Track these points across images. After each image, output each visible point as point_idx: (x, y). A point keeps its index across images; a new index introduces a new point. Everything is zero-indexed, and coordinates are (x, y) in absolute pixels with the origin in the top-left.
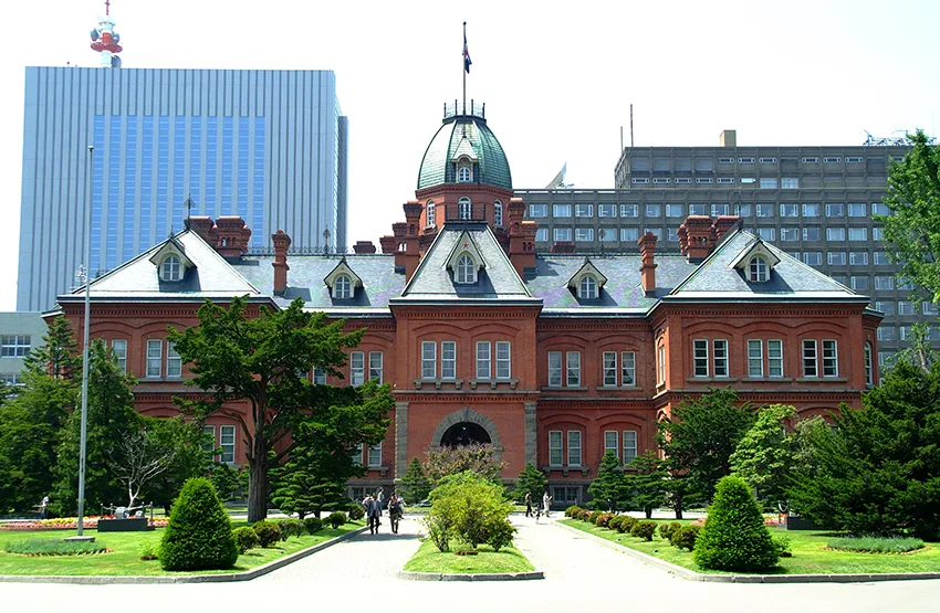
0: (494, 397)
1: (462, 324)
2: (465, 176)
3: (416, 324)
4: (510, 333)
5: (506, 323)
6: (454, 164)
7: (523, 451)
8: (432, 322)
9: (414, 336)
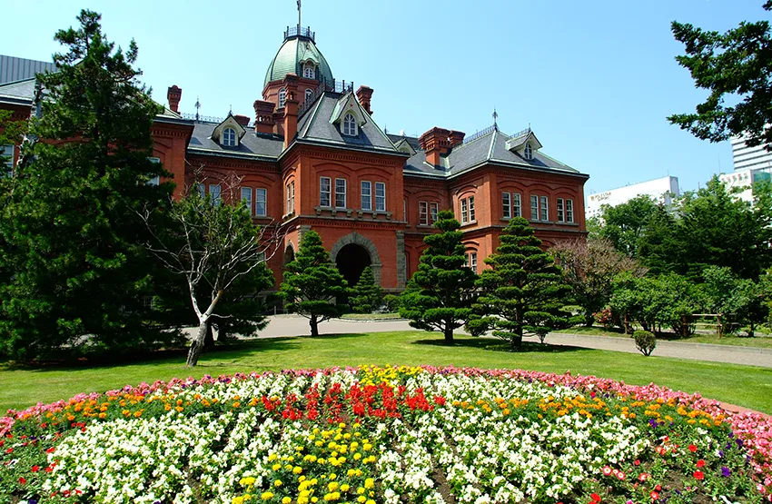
0: (376, 224)
1: (351, 166)
2: (309, 74)
3: (316, 162)
4: (385, 176)
5: (382, 168)
6: (302, 65)
7: (396, 267)
8: (328, 161)
9: (314, 172)
